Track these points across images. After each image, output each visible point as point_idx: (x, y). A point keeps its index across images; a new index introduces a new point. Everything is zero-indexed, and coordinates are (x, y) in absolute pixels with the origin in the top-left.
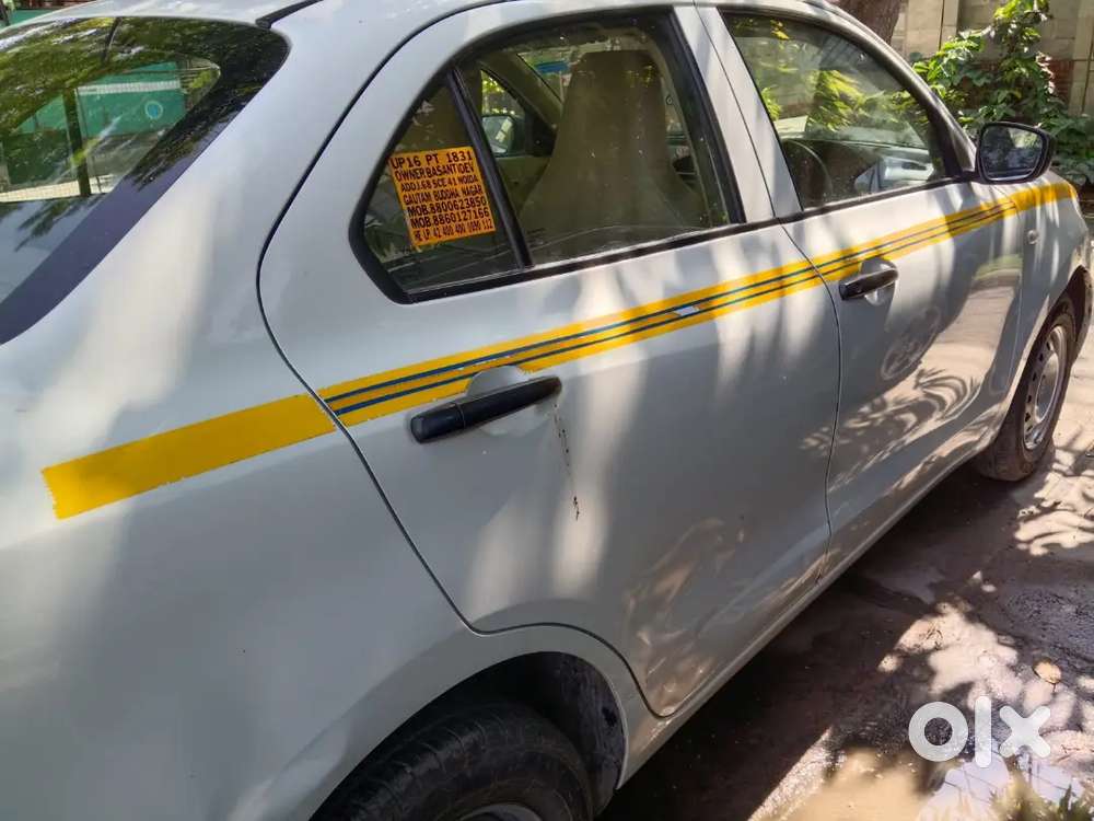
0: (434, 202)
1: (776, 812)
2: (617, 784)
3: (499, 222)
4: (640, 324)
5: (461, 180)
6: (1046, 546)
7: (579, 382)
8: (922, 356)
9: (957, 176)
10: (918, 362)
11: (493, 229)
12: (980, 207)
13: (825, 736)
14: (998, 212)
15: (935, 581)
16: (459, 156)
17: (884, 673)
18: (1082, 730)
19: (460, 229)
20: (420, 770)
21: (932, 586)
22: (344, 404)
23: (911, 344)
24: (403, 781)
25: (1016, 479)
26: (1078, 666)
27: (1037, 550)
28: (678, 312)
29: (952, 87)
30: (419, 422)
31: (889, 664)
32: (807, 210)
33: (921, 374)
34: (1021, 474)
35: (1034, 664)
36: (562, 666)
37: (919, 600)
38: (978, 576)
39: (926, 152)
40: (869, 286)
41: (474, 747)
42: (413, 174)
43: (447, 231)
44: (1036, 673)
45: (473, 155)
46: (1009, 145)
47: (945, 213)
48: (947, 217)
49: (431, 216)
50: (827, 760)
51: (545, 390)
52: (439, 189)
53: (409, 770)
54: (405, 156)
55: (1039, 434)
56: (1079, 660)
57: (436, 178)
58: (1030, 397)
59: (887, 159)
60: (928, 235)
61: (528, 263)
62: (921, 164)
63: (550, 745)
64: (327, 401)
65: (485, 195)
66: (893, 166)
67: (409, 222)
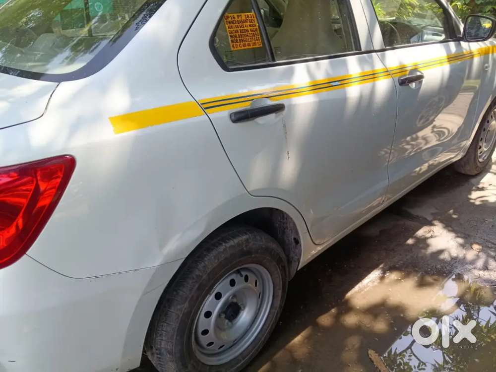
0: (240, 34)
1: (360, 291)
2: (298, 268)
3: (263, 43)
4: (316, 87)
5: (250, 26)
6: (482, 201)
7: (291, 107)
8: (435, 118)
9: (454, 39)
10: (433, 120)
11: (261, 46)
12: (463, 52)
13: (381, 266)
14: (471, 55)
15: (433, 212)
16: (250, 16)
17: (408, 245)
18: (488, 269)
19: (249, 45)
20: (228, 245)
21: (432, 214)
22: (207, 106)
23: (431, 112)
24: (221, 248)
25: (474, 174)
26: (490, 246)
27: (478, 203)
28: (332, 84)
29: (465, 4)
30: (233, 115)
31: (410, 241)
32: (387, 47)
33: (434, 127)
34: (476, 172)
35: (471, 244)
36: (279, 223)
37: (426, 219)
38: (451, 211)
39: (442, 29)
40: (411, 80)
41: (247, 240)
42: (233, 22)
43: (244, 45)
44: (472, 248)
45: (255, 16)
46: (480, 26)
47: (447, 54)
48: (448, 55)
49: (238, 39)
50: (382, 274)
51: (278, 108)
52: (242, 29)
53: (224, 244)
54: (230, 15)
55: (485, 156)
56: (490, 243)
57: (241, 24)
58: (482, 139)
59: (425, 31)
60: (438, 62)
61: (274, 60)
62: (440, 34)
63: (274, 245)
64: (202, 104)
65: (258, 32)
66: (428, 34)
67: (230, 41)
